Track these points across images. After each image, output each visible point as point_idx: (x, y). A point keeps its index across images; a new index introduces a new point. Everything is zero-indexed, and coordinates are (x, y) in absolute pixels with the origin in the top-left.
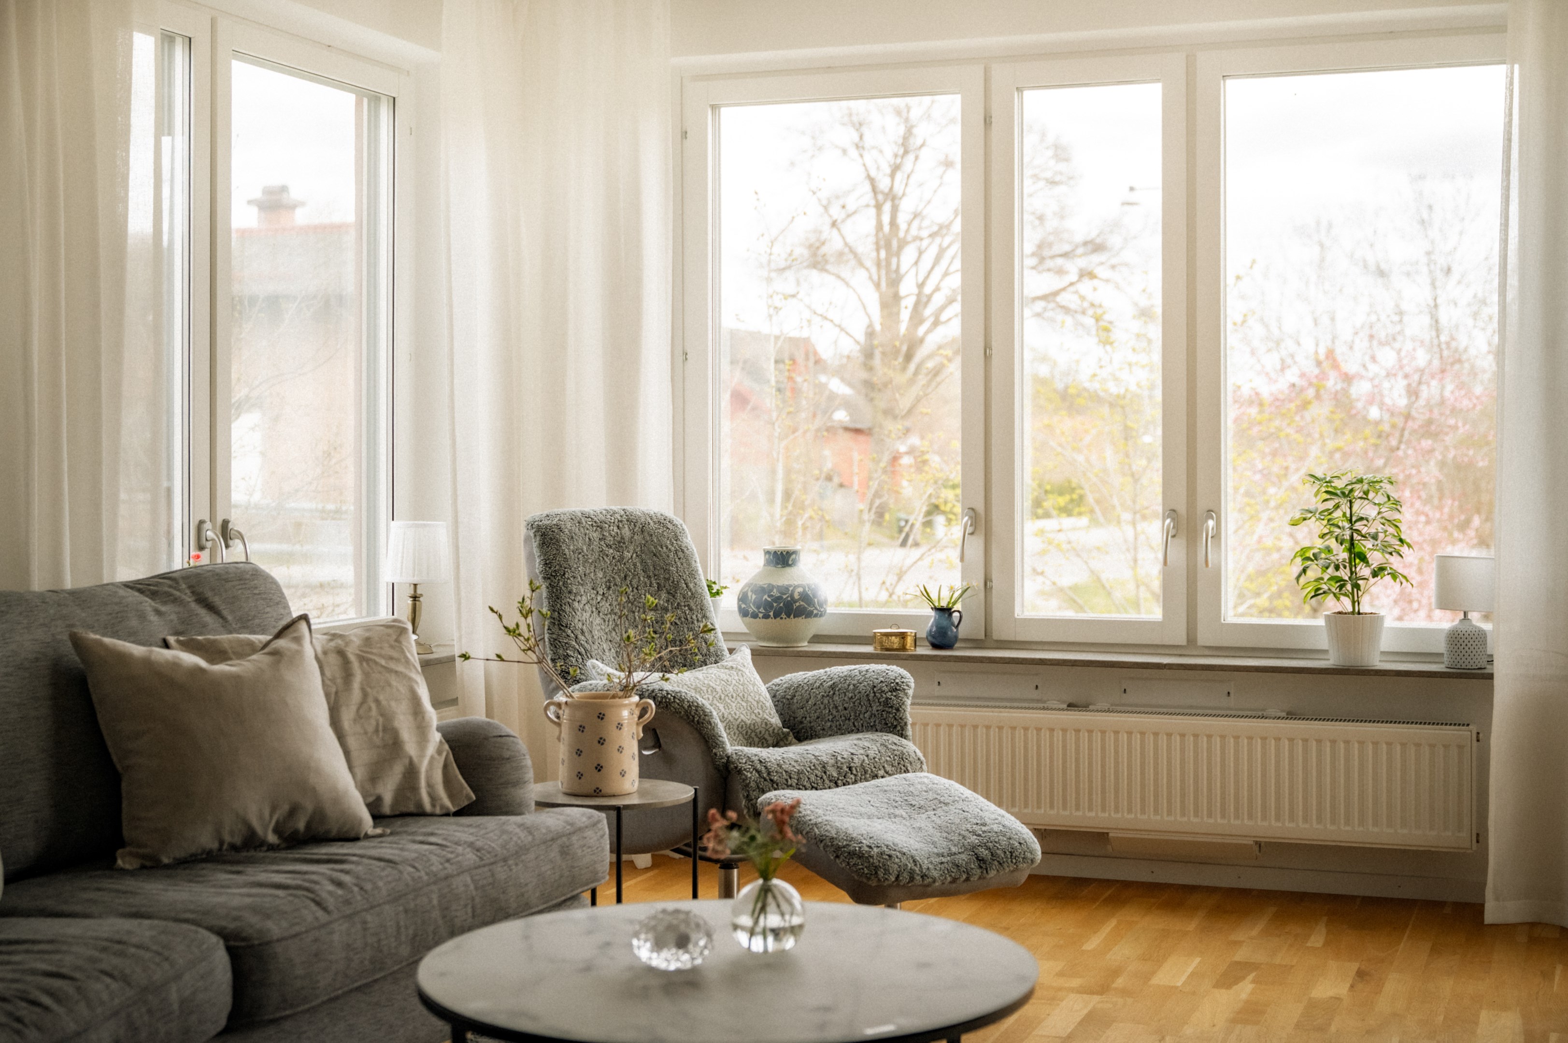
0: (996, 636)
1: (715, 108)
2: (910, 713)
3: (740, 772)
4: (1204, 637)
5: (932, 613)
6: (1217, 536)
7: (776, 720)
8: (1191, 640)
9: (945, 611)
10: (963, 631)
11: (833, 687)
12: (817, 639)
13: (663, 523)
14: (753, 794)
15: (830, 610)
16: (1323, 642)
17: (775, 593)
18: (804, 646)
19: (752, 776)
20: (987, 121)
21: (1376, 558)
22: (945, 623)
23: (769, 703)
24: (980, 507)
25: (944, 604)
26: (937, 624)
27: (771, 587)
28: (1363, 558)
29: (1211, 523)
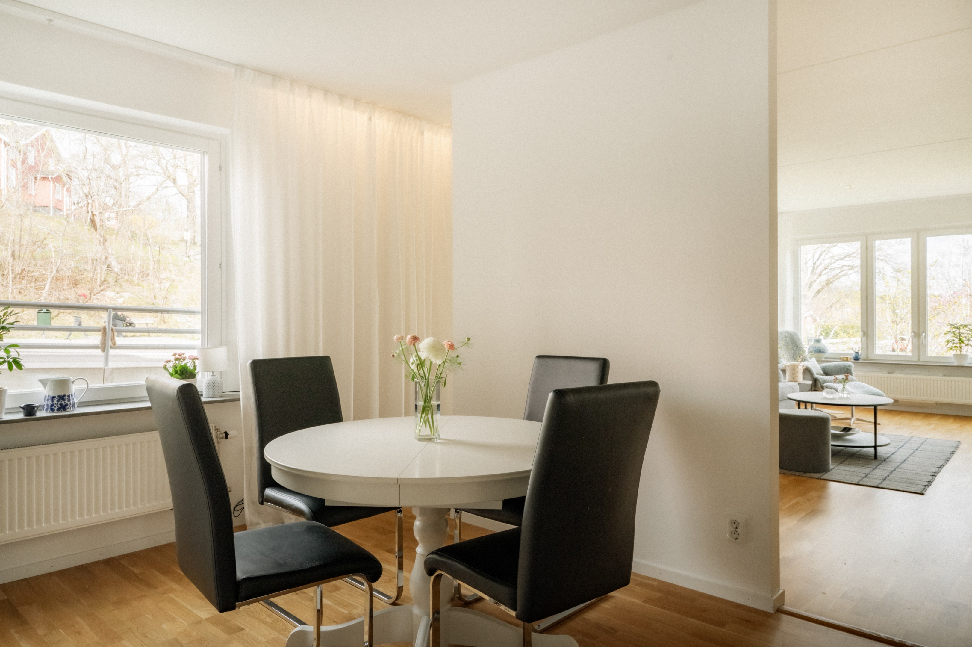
0: (869, 358)
1: (800, 246)
2: (853, 371)
3: (819, 380)
4: (922, 359)
5: (854, 353)
6: (925, 337)
7: (822, 373)
8: (919, 360)
9: (857, 353)
10: (861, 357)
11: (835, 366)
12: (826, 358)
13: (794, 333)
14: (822, 384)
15: (829, 352)
16: (953, 360)
17: (817, 348)
18: (823, 359)
19: (821, 380)
20: (867, 248)
21: (966, 342)
22: (857, 355)
23: (820, 369)
24: (865, 331)
25: (857, 351)
26: (855, 355)
27: (816, 347)
28: (963, 342)
29: (924, 334)
